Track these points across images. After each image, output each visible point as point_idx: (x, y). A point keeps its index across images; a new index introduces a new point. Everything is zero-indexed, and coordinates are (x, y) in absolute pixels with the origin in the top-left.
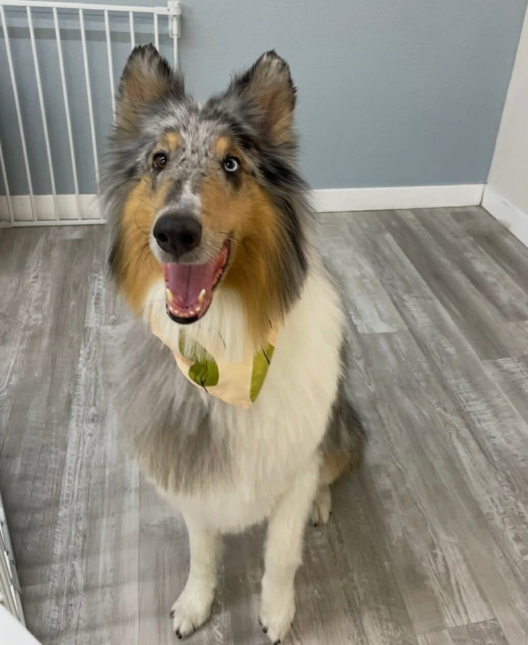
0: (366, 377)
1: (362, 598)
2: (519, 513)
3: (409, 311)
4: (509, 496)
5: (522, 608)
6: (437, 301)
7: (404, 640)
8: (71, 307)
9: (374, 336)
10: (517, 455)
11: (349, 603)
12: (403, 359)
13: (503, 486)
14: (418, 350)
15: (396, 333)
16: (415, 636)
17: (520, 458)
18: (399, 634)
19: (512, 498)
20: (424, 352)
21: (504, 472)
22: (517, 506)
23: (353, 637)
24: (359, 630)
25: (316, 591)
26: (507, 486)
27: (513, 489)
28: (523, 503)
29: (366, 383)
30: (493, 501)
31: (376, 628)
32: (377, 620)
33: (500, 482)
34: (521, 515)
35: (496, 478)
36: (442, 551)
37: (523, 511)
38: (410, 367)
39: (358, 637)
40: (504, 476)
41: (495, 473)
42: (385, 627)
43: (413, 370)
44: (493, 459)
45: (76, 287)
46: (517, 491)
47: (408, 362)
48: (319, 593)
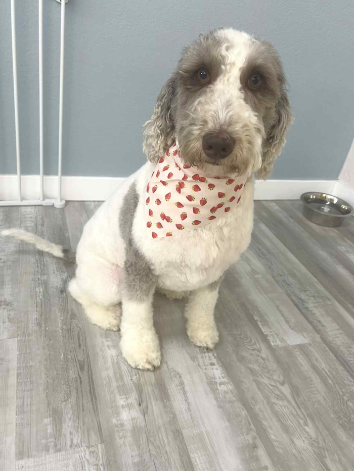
0: (299, 412)
3: (312, 314)
6: (337, 304)
9: (288, 350)
12: (330, 382)
14: (341, 368)
15: (310, 344)
20: (348, 371)
29: (301, 421)
38: (341, 393)
43: (345, 398)
47: (336, 385)
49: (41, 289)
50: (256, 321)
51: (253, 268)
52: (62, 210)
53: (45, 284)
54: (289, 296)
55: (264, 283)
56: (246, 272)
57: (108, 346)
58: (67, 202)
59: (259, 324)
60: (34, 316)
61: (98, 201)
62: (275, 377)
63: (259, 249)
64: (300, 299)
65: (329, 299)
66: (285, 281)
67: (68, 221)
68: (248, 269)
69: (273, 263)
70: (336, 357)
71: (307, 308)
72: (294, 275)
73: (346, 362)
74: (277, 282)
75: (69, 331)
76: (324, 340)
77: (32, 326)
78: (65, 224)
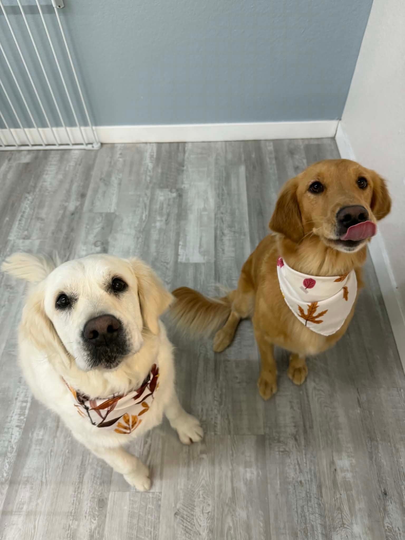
1: (91, 461)
2: (215, 423)
3: (223, 245)
4: (215, 408)
5: (181, 489)
6: (248, 238)
7: (101, 493)
8: (5, 221)
10: (237, 378)
11: (82, 462)
13: (215, 400)
15: (204, 264)
16: (109, 491)
17: (238, 381)
18: (101, 488)
19: (216, 411)
21: (221, 390)
22: (216, 418)
23: (75, 484)
24: (80, 480)
25: (67, 451)
26: (217, 401)
27: (220, 404)
28: (222, 416)
30: (202, 410)
31: (90, 481)
32: (93, 477)
33: (215, 397)
34: (216, 425)
35: (214, 393)
36: (151, 440)
37: (219, 422)
39: (78, 484)
40: (220, 392)
41: (215, 389)
42: (95, 482)
44: (219, 379)
45: (13, 205)
46: (222, 406)
48: (68, 452)
49: (61, 212)
50: (178, 245)
51: (206, 206)
52: (98, 151)
53: (65, 208)
54: (216, 229)
55: (205, 219)
56: (198, 209)
57: (83, 250)
58: (102, 144)
59: (180, 247)
60: (52, 228)
61: (125, 143)
62: (167, 280)
63: (223, 190)
64: (223, 233)
65: (245, 235)
66: (222, 219)
67: (97, 161)
68: (202, 206)
69: (225, 203)
70: (215, 274)
71: (222, 240)
72: (233, 214)
73: (219, 277)
74: (215, 218)
75: (67, 238)
76: (215, 262)
77: (49, 234)
78: (93, 164)
